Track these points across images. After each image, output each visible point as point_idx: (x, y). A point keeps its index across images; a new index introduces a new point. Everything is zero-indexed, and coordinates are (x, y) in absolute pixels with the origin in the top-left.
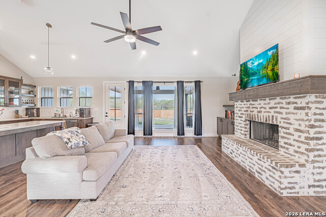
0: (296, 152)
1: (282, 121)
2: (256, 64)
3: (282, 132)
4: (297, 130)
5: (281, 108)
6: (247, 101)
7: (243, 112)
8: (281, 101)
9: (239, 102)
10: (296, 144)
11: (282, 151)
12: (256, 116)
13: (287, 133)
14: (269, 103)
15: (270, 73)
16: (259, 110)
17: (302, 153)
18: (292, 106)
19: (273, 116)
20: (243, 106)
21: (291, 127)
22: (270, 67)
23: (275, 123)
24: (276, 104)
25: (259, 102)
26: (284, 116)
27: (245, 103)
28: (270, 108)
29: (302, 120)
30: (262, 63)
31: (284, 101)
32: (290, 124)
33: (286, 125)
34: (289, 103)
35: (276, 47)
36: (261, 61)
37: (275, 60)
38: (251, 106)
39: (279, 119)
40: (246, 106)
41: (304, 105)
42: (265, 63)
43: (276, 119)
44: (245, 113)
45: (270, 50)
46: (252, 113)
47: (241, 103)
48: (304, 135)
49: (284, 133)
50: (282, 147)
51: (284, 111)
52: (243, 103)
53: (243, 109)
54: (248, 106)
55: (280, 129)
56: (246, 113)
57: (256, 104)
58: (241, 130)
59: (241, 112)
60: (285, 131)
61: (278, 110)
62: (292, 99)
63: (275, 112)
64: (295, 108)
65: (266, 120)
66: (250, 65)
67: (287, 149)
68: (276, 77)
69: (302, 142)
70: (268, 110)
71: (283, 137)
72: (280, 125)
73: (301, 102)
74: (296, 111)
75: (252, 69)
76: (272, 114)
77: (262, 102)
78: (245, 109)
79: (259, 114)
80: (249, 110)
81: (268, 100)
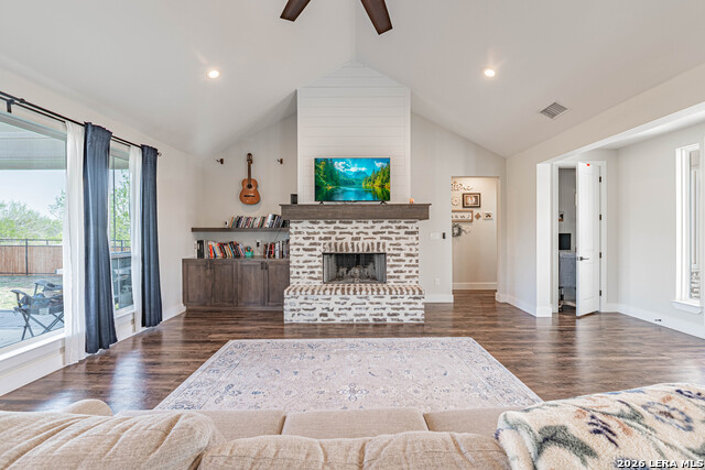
0: (407, 277)
1: (392, 247)
2: (353, 169)
3: (391, 260)
4: (408, 255)
5: (390, 233)
6: (327, 223)
7: (317, 240)
8: (390, 224)
9: (306, 223)
10: (408, 269)
11: (391, 282)
12: (350, 246)
13: (397, 261)
14: (372, 227)
15: (379, 190)
16: (355, 235)
17: (414, 276)
18: (402, 231)
19: (379, 243)
20: (317, 230)
21: (402, 253)
22: (378, 182)
23: (382, 251)
24: (382, 228)
25: (355, 224)
26: (394, 242)
27: (322, 224)
28: (374, 233)
29: (413, 244)
30: (364, 173)
31: (393, 225)
32: (401, 249)
33: (396, 252)
34: (399, 228)
35: (387, 161)
36: (363, 169)
37: (386, 176)
38: (338, 231)
39: (387, 246)
40: (326, 230)
41: (414, 229)
42: (370, 174)
43: (384, 246)
44: (323, 242)
45: (379, 160)
46: (339, 242)
47: (311, 225)
48: (414, 259)
49: (394, 261)
50: (391, 277)
51: (393, 236)
52: (316, 226)
53: (317, 237)
54: (332, 229)
55: (388, 257)
56: (328, 242)
57: (349, 227)
58: (311, 272)
59: (311, 241)
60: (395, 258)
61: (386, 235)
62: (402, 224)
63: (382, 238)
64: (406, 233)
65: (368, 249)
66: (339, 166)
67: (398, 277)
69: (413, 266)
70: (371, 235)
71: (392, 266)
72: (388, 252)
73: (412, 227)
74: (406, 236)
75: (344, 174)
76: (378, 240)
77: (361, 226)
78: (323, 236)
79: (356, 242)
80: (333, 237)
81: (370, 223)
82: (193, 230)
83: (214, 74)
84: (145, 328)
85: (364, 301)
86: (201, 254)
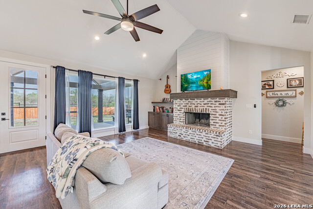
0: (220, 126)
1: (212, 111)
2: (195, 77)
3: (212, 117)
4: (220, 115)
5: (211, 104)
6: (185, 100)
7: (182, 107)
8: (211, 100)
9: (178, 100)
10: (220, 122)
11: (212, 127)
12: (194, 109)
13: (215, 117)
14: (203, 101)
15: (205, 85)
16: (196, 105)
17: (223, 126)
18: (218, 103)
19: (206, 109)
20: (182, 103)
21: (217, 114)
22: (205, 81)
23: (208, 112)
24: (208, 102)
25: (196, 100)
26: (213, 108)
27: (184, 100)
28: (204, 104)
29: (223, 110)
30: (199, 78)
31: (213, 100)
32: (217, 112)
33: (214, 113)
34: (216, 102)
35: (210, 71)
36: (199, 76)
37: (209, 77)
38: (189, 103)
39: (210, 110)
40: (185, 103)
41: (224, 102)
42: (202, 78)
43: (208, 110)
44: (184, 107)
45: (205, 71)
46: (190, 108)
47: (180, 101)
48: (224, 117)
49: (213, 117)
50: (212, 125)
51: (213, 106)
52: (182, 101)
53: (182, 105)
54: (187, 102)
55: (210, 115)
56: (186, 107)
57: (194, 102)
58: (180, 119)
59: (180, 107)
60: (214, 116)
61: (210, 105)
62: (218, 100)
63: (207, 106)
64: (219, 104)
65: (202, 111)
66: (189, 76)
67: (215, 125)
68: (209, 87)
69: (223, 120)
70: (203, 105)
71: (212, 120)
72: (210, 113)
73: (223, 101)
74: (220, 106)
75: (191, 79)
76: (206, 107)
77: (199, 101)
78: (184, 105)
79: (196, 108)
80: (188, 106)
81: (202, 100)
82: (152, 103)
83: (144, 55)
84: (134, 130)
85: (194, 133)
86: (154, 110)
